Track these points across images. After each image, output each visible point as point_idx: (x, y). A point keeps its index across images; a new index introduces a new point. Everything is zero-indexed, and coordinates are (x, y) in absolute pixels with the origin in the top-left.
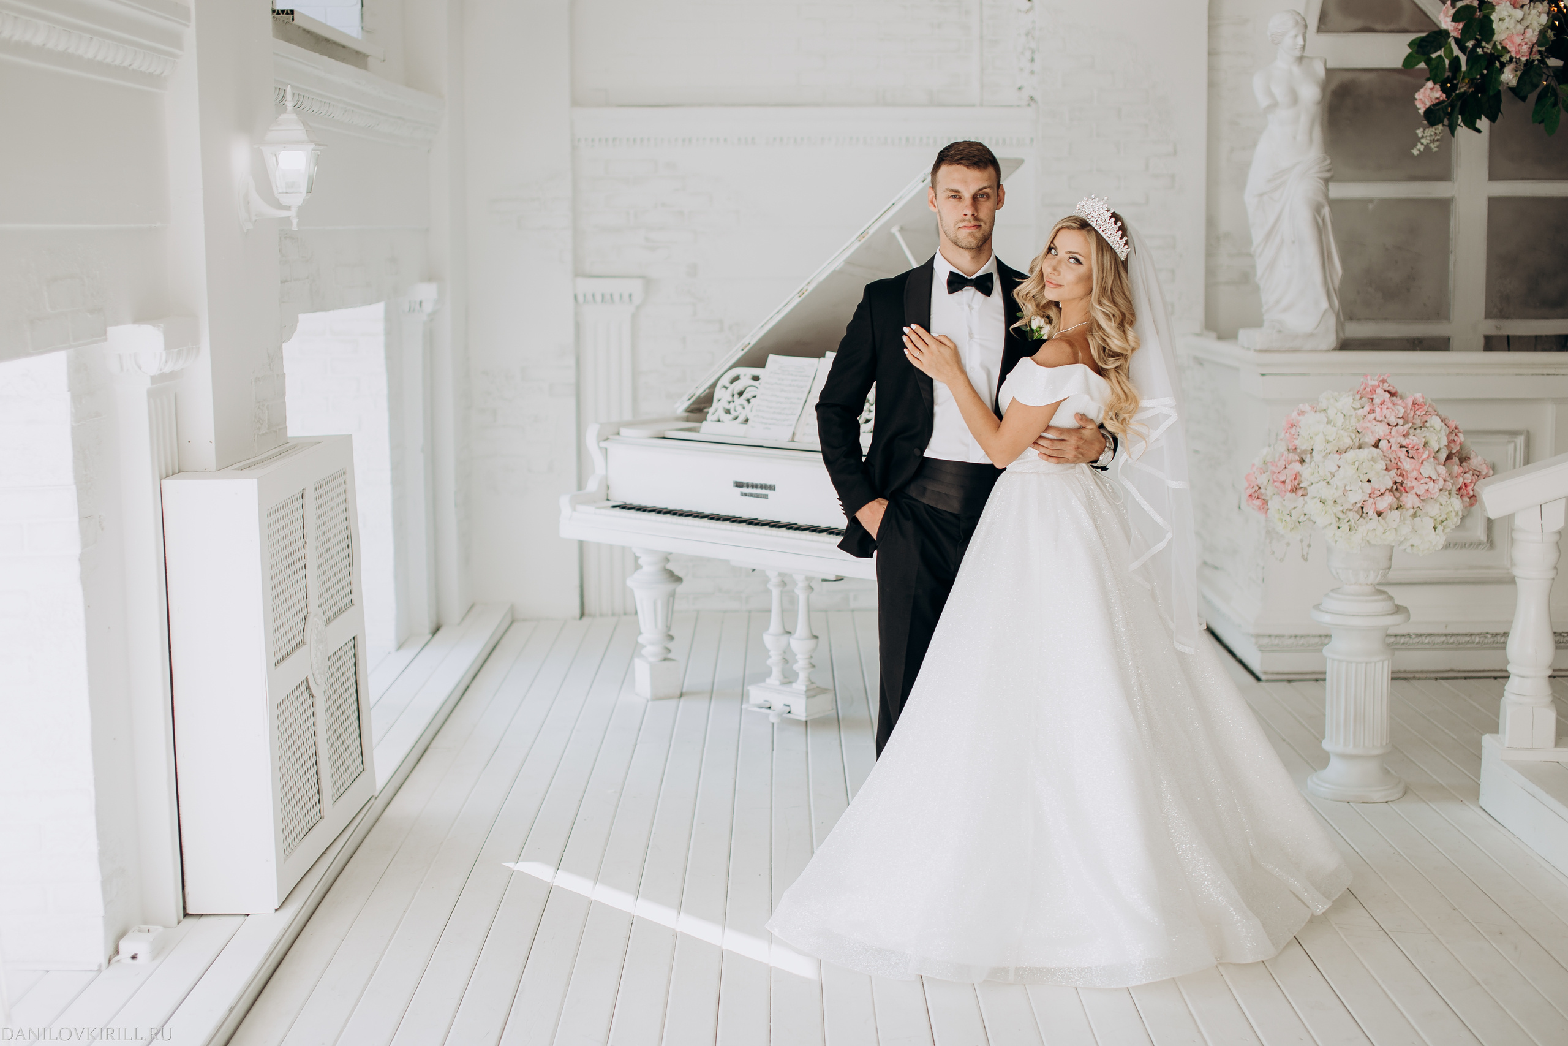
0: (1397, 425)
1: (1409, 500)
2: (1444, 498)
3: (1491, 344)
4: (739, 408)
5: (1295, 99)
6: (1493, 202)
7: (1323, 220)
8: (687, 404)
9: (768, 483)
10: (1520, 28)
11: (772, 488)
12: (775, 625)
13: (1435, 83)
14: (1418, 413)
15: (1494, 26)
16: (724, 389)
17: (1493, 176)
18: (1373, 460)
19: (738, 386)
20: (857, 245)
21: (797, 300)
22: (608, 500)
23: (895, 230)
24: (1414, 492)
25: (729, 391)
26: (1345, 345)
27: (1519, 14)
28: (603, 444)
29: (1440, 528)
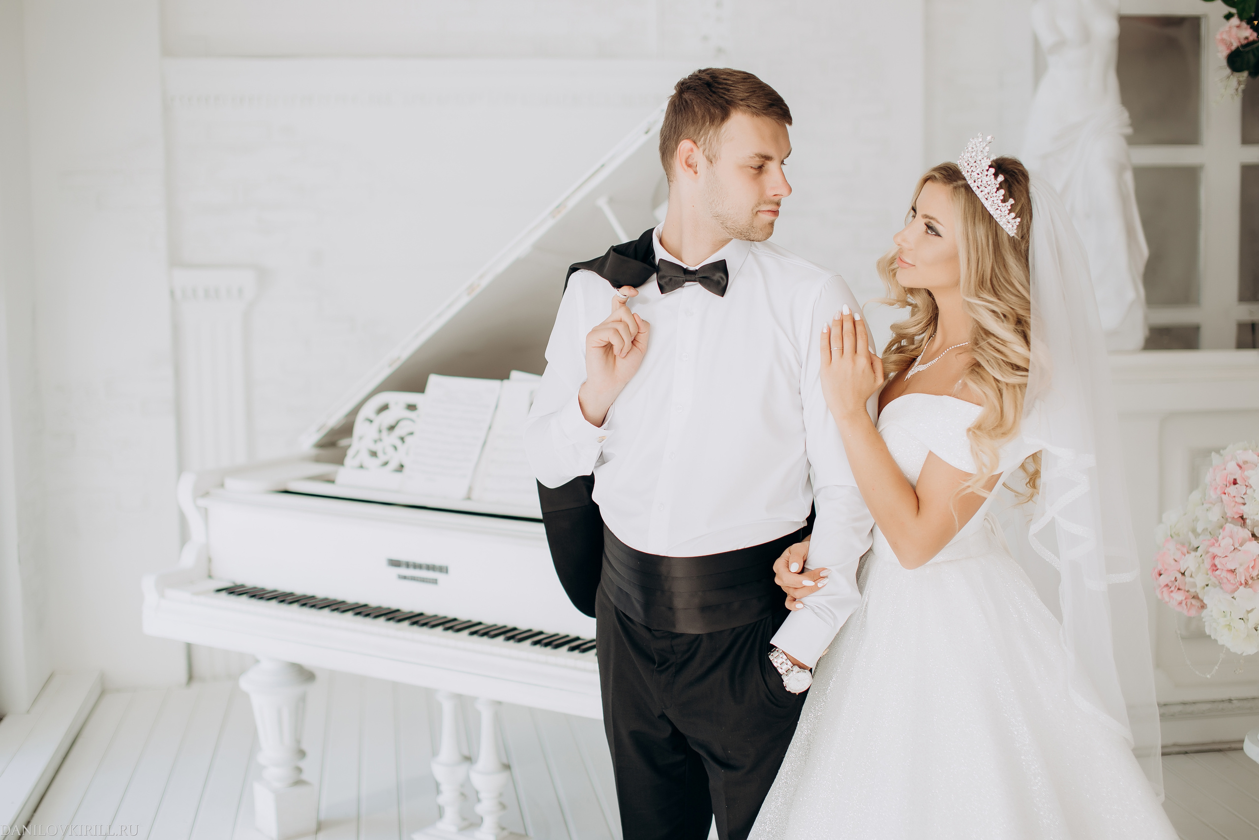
4: (390, 450)
5: (1086, 36)
6: (1248, 171)
7: (1126, 185)
8: (316, 437)
9: (438, 562)
11: (443, 570)
12: (448, 751)
13: (1241, 18)
16: (367, 424)
17: (1246, 140)
19: (387, 418)
20: (551, 223)
21: (465, 300)
22: (210, 576)
23: (602, 203)
25: (375, 426)
28: (202, 502)
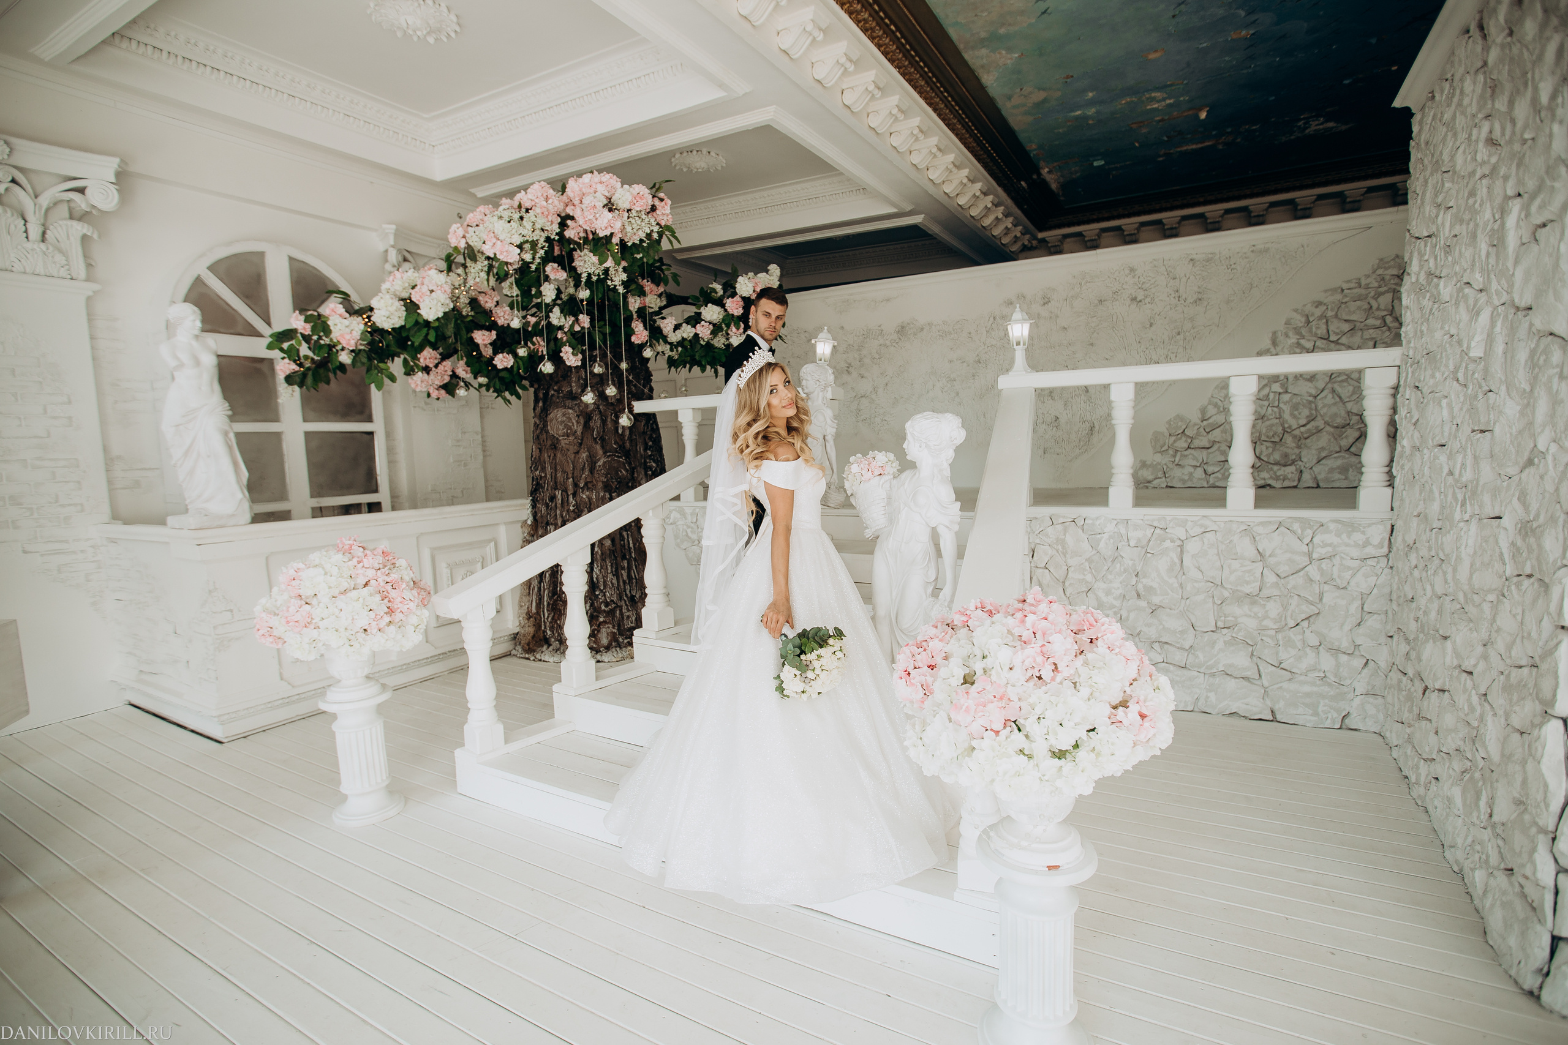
0: (379, 569)
1: (398, 616)
2: (419, 612)
3: (319, 512)
5: (197, 363)
6: (308, 435)
7: (230, 440)
10: (348, 330)
13: (290, 359)
14: (387, 558)
15: (332, 328)
17: (305, 420)
18: (371, 595)
24: (399, 610)
26: (258, 518)
27: (346, 322)
29: (417, 630)
